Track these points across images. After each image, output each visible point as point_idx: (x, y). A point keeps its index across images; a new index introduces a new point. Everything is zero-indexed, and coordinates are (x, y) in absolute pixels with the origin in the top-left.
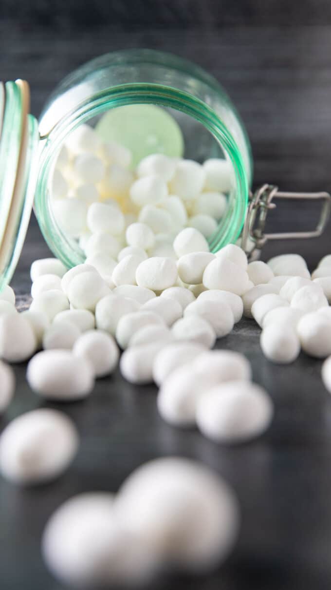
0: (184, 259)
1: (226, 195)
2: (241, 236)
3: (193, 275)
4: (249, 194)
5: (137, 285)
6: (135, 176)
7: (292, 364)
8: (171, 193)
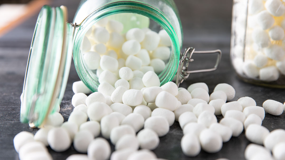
0: (146, 91)
1: (170, 47)
2: (176, 74)
3: (150, 99)
4: (180, 54)
5: (123, 103)
6: (125, 39)
7: (196, 157)
8: (142, 48)
